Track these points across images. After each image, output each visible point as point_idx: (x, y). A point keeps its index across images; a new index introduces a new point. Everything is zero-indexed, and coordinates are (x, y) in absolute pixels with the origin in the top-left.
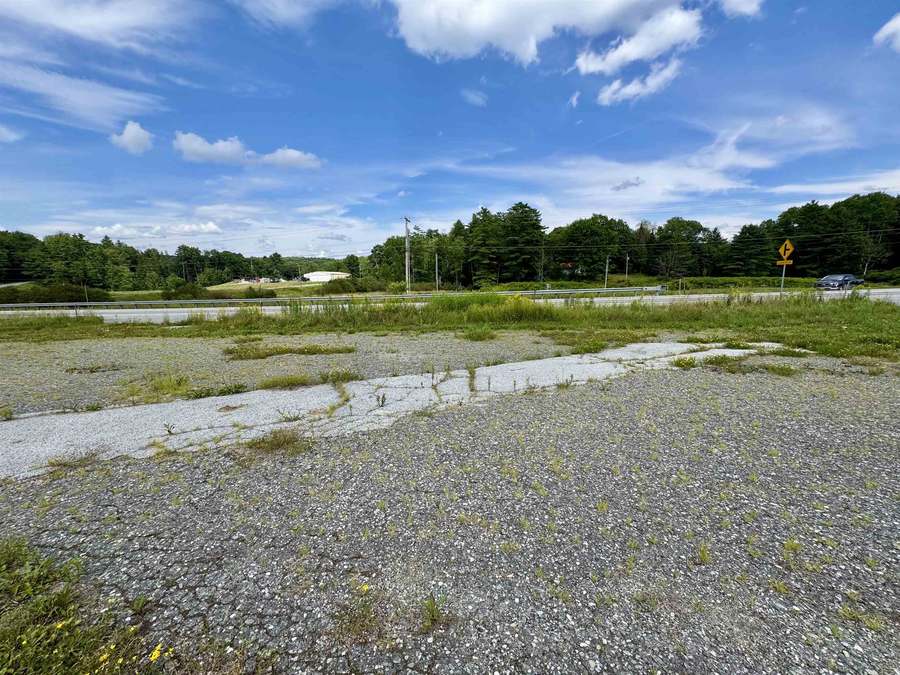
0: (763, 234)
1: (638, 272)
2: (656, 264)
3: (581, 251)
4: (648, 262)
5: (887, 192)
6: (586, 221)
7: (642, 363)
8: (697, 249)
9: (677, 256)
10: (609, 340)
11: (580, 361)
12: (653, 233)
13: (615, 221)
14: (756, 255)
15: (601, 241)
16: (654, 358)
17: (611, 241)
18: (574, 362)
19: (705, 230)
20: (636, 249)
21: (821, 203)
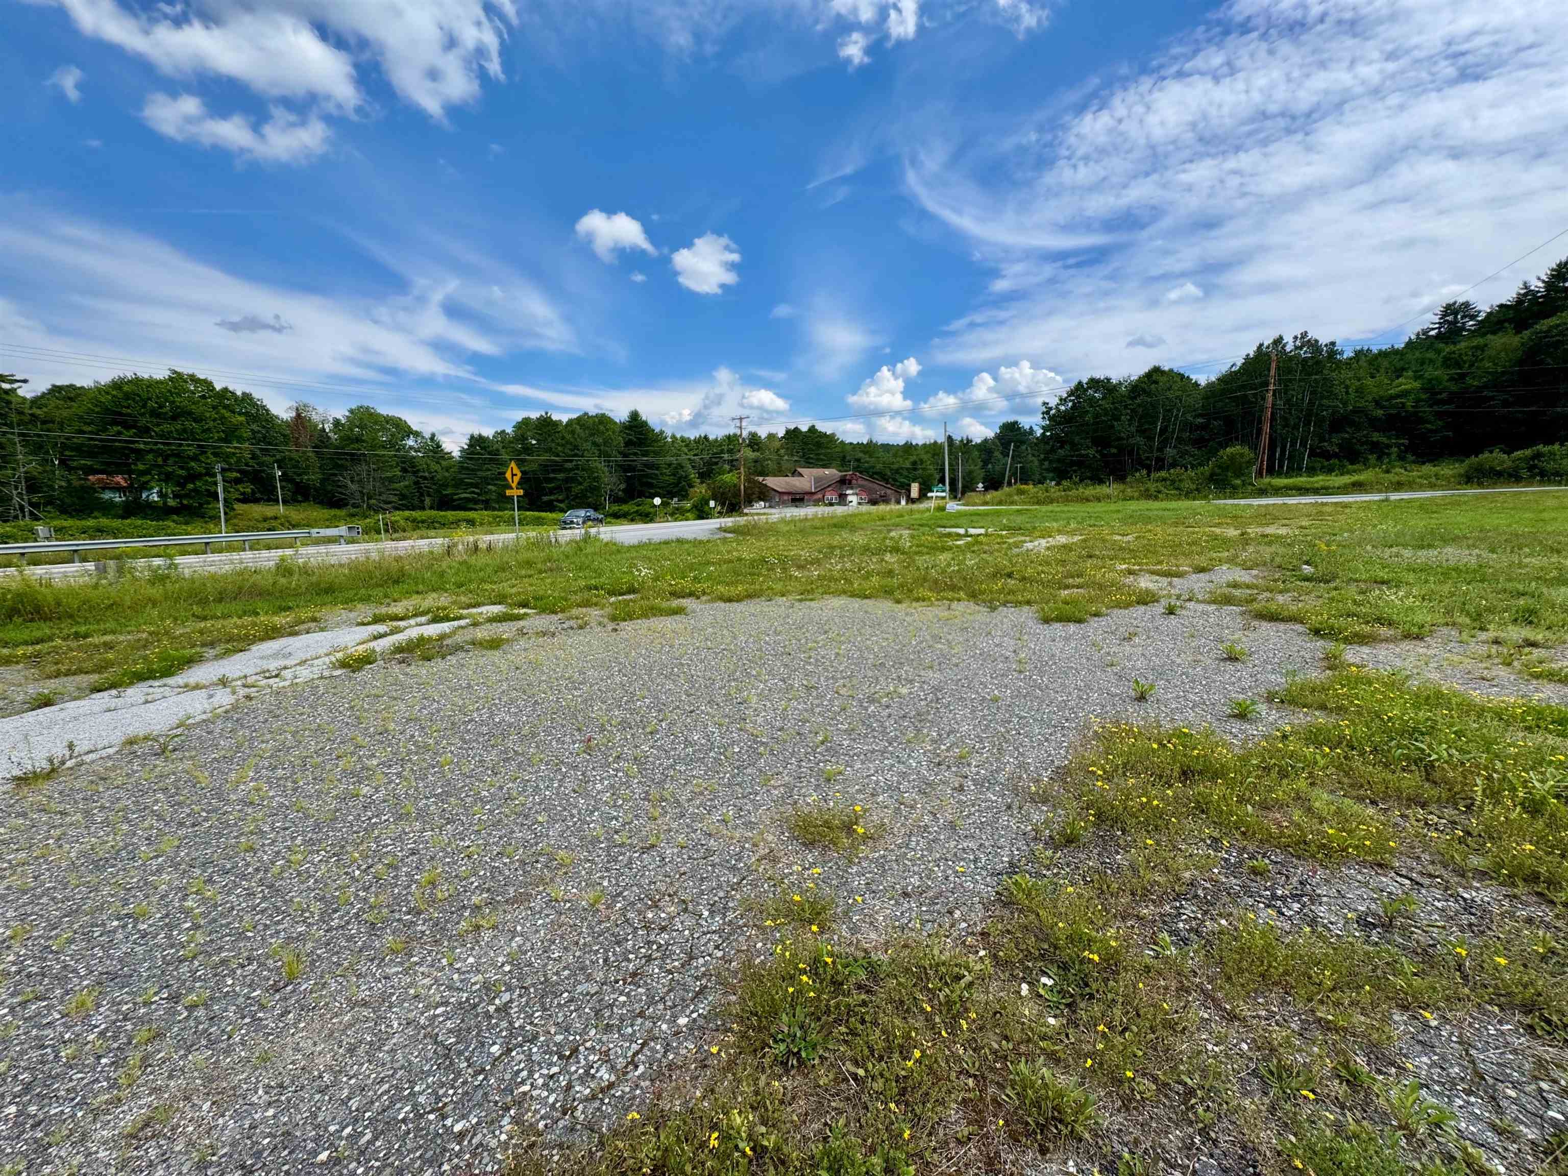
0: (498, 450)
1: (306, 499)
2: (340, 487)
3: (151, 451)
4: (323, 481)
5: (610, 415)
6: (152, 384)
7: (276, 676)
8: (408, 465)
9: (378, 475)
10: (212, 645)
11: (114, 703)
12: (323, 430)
13: (233, 393)
14: (492, 479)
15: (204, 431)
16: (303, 663)
17: (231, 434)
18: (96, 709)
19: (417, 434)
20: (295, 455)
21: (555, 417)
